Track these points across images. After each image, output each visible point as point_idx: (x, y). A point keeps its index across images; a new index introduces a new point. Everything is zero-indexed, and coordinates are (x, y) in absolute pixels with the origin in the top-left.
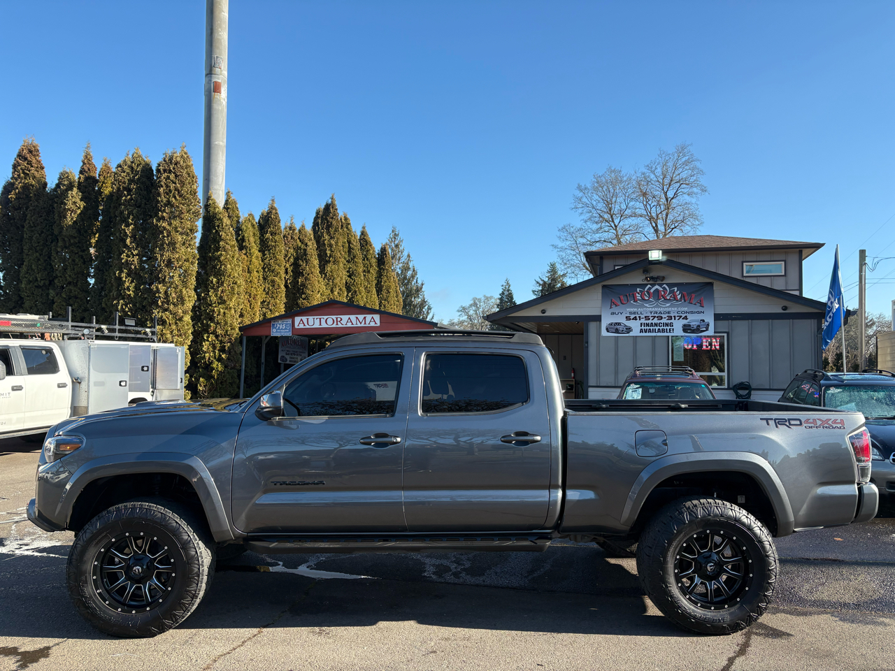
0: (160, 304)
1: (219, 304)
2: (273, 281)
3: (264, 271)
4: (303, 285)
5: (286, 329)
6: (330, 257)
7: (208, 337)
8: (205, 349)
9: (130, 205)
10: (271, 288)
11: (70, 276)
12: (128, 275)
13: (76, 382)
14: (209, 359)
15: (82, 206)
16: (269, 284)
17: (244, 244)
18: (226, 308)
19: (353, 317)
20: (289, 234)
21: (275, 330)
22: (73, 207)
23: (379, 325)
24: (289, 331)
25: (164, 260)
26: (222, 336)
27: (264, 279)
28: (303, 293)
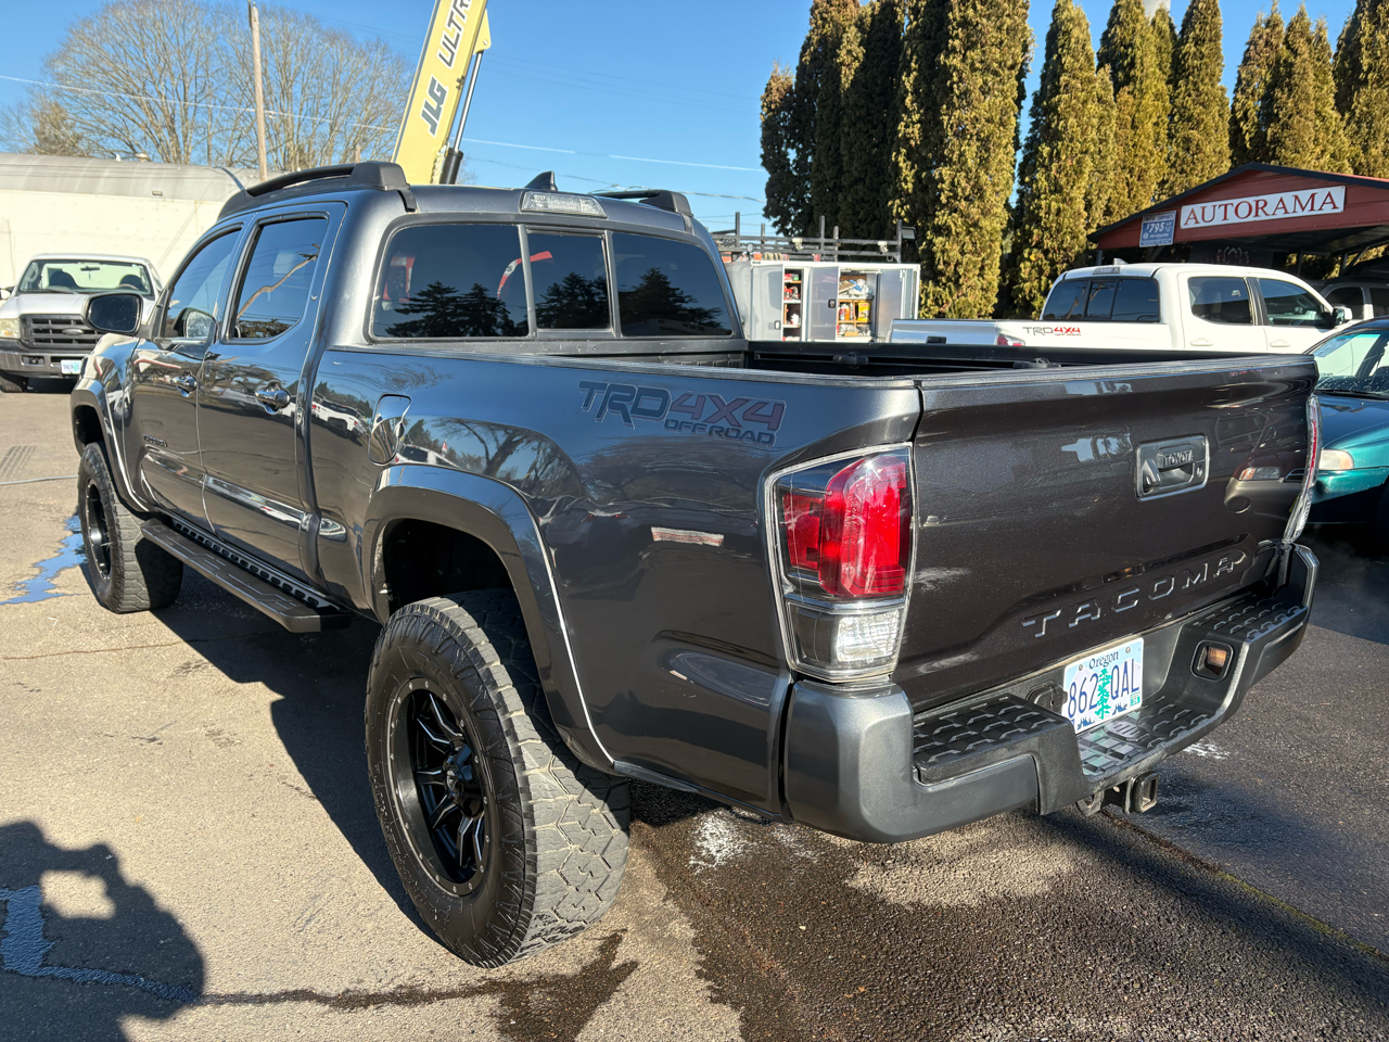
0: (944, 200)
1: (1052, 192)
2: (1187, 140)
3: (1172, 120)
4: (1277, 141)
5: (1164, 231)
6: (1367, 73)
7: (1030, 254)
8: (1024, 275)
9: (915, 38)
10: (1181, 154)
11: (856, 169)
12: (908, 157)
14: (1030, 292)
15: (860, 55)
16: (1178, 146)
17: (1132, 72)
18: (1064, 201)
19: (1288, 197)
20: (1260, 37)
21: (1146, 236)
22: (848, 60)
23: (1341, 209)
24: (1169, 236)
25: (952, 125)
26: (1055, 251)
27: (1170, 136)
28: (1275, 157)
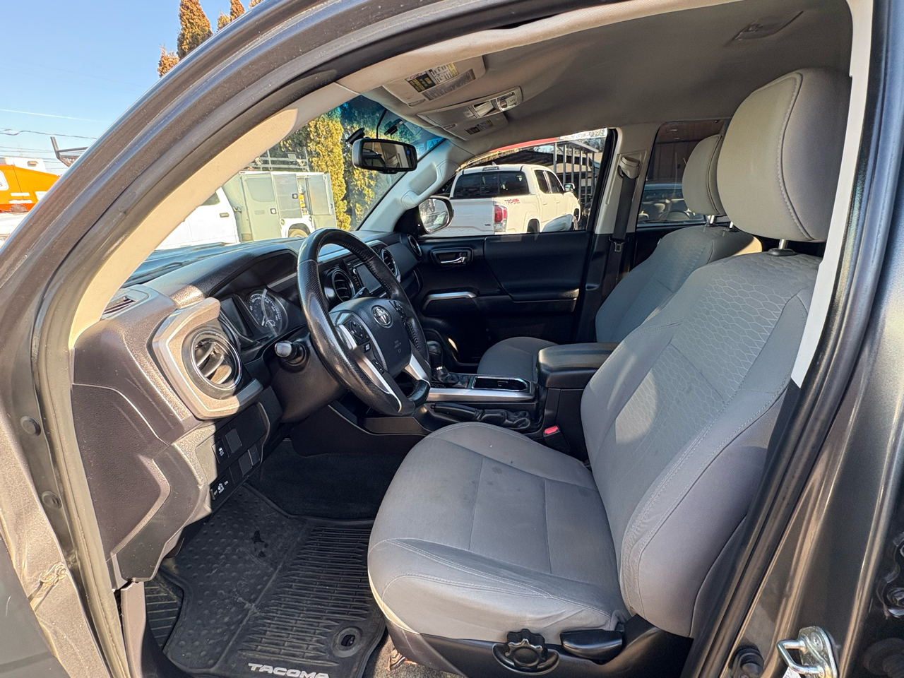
0: (313, 138)
13: (237, 212)
